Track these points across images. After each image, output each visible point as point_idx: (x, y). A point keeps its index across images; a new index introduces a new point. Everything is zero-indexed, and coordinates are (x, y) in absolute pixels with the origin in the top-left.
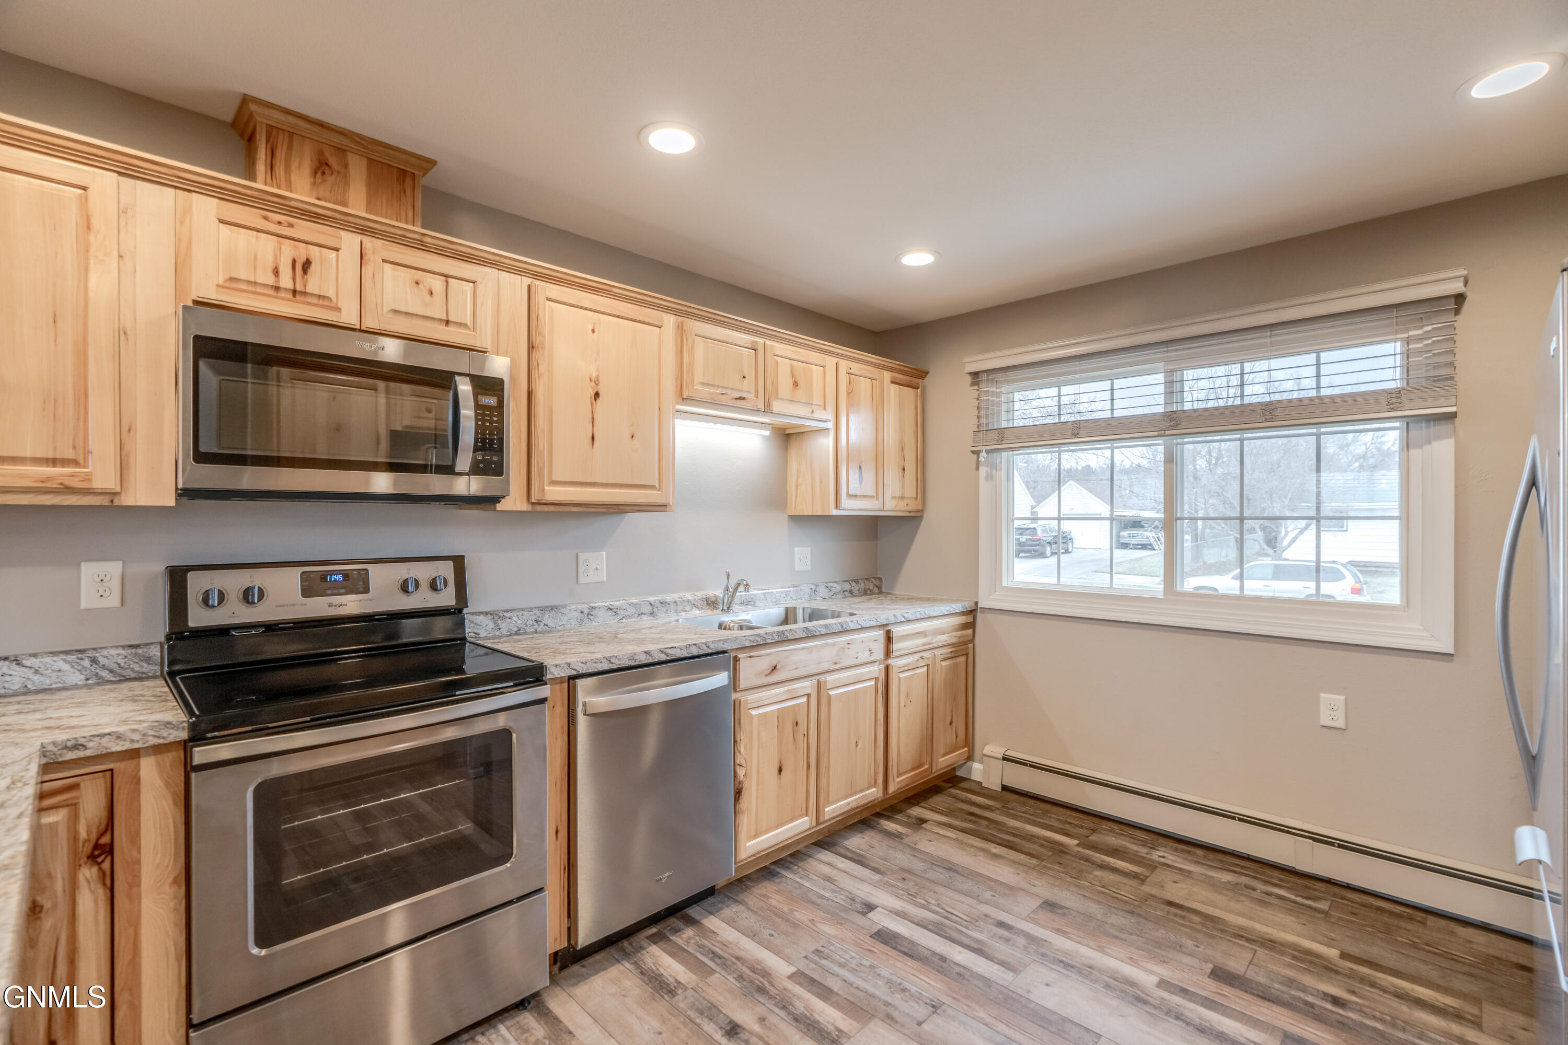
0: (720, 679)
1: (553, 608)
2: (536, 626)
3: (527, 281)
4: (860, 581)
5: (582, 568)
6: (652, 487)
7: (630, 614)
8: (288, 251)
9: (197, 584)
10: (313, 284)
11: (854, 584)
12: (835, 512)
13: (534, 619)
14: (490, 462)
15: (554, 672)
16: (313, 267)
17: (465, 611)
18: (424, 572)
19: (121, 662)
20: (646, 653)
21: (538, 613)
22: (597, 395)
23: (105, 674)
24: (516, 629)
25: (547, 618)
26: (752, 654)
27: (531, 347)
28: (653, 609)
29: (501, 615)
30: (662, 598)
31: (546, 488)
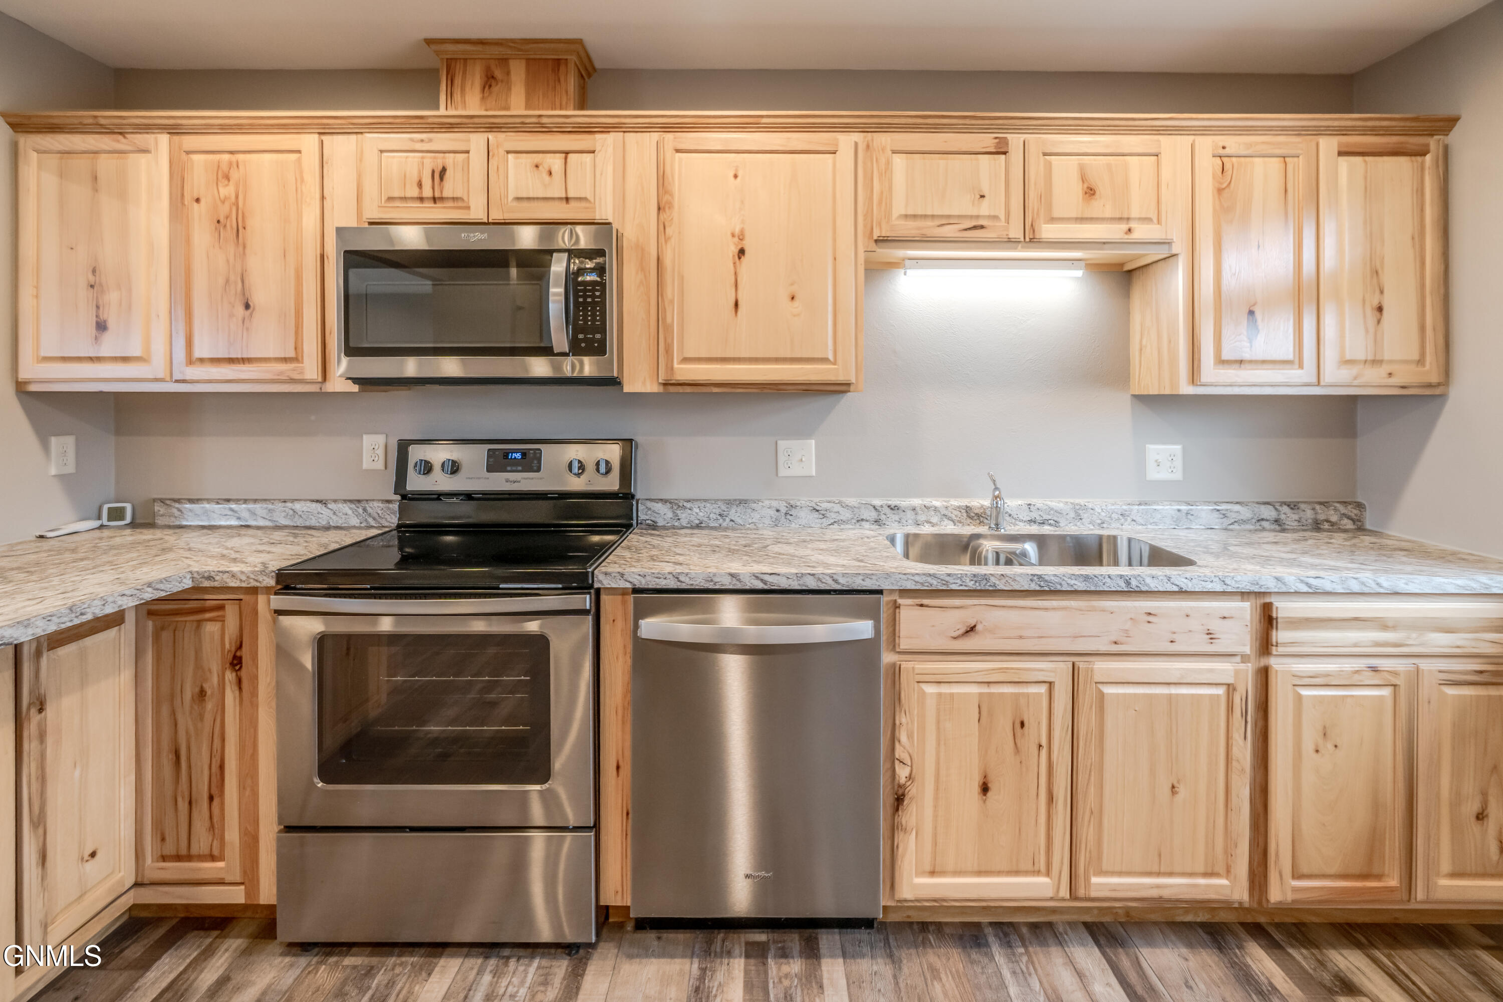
0: (863, 629)
1: (742, 502)
2: (721, 520)
4: (1302, 506)
5: (782, 458)
6: (825, 360)
7: (844, 519)
9: (413, 454)
10: (449, 189)
11: (1285, 509)
12: (1186, 389)
13: (717, 513)
14: (593, 340)
16: (448, 173)
17: (633, 496)
18: (588, 455)
19: (380, 512)
20: (732, 575)
21: (723, 507)
22: (742, 252)
23: (370, 520)
24: (697, 522)
25: (734, 513)
26: (925, 601)
27: (659, 209)
28: (879, 515)
29: (681, 504)
30: (894, 502)
31: (676, 366)
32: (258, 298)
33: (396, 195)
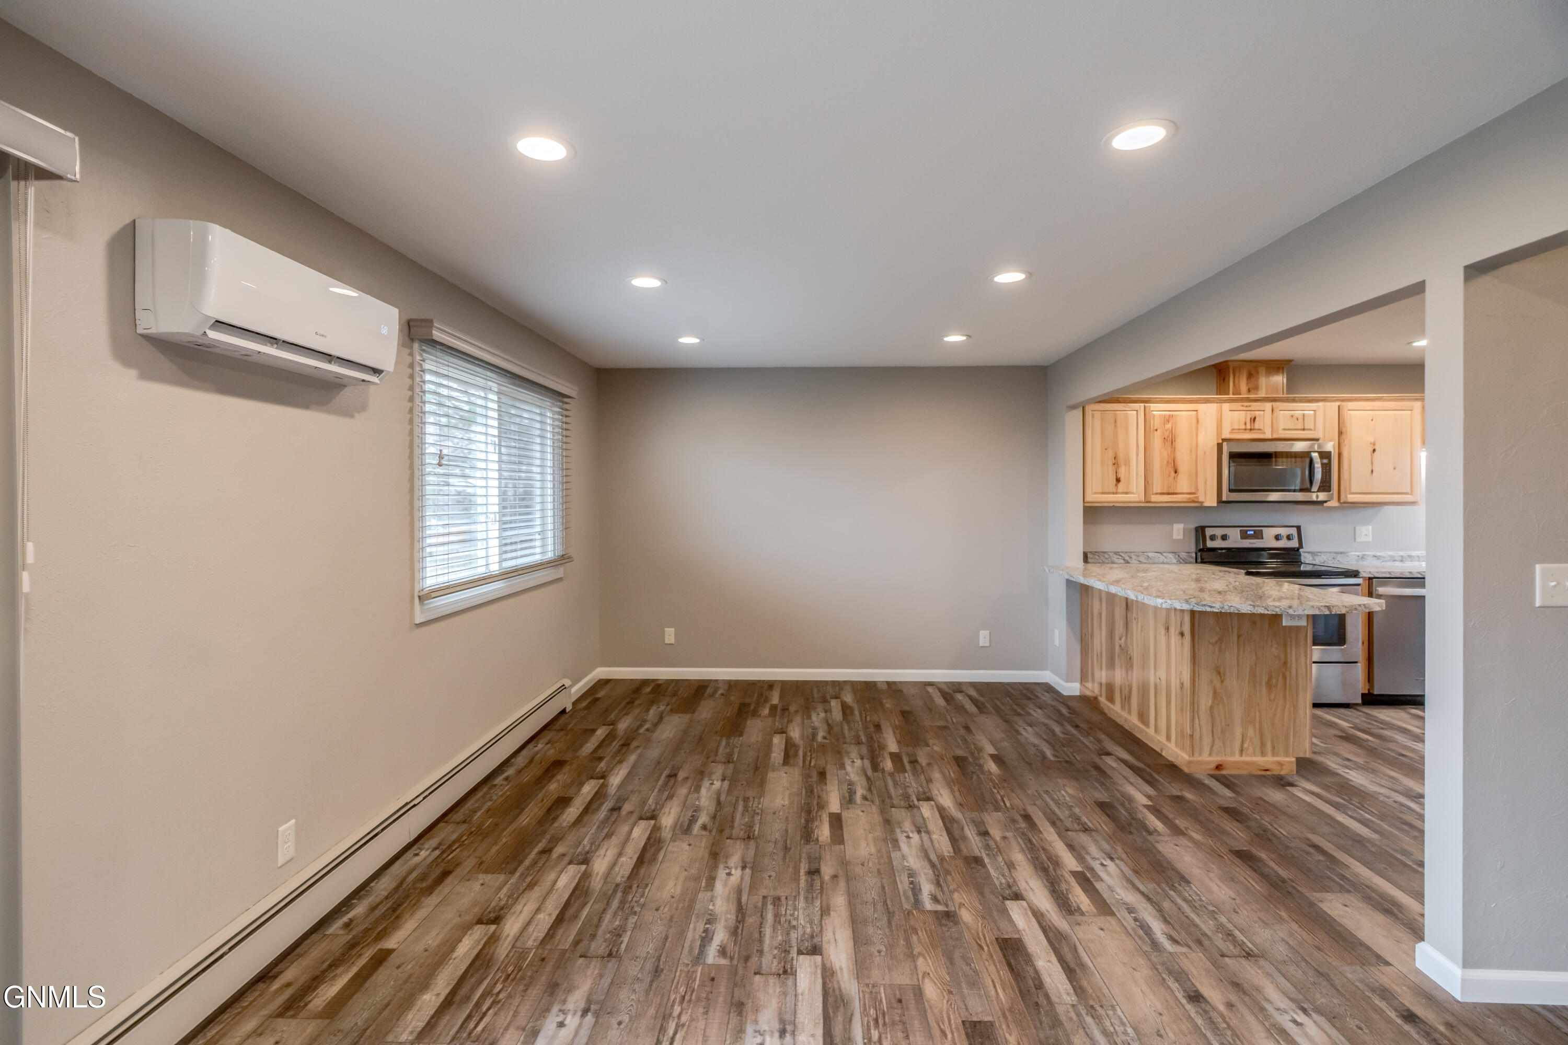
1: (1342, 553)
3: (1338, 403)
5: (1357, 534)
6: (1407, 493)
7: (1387, 560)
8: (1250, 415)
9: (1209, 532)
10: (1257, 426)
14: (1325, 487)
15: (1363, 574)
16: (1257, 419)
17: (1301, 550)
18: (1283, 532)
19: (1185, 557)
20: (1409, 572)
22: (1374, 450)
23: (1181, 560)
25: (1339, 558)
27: (1340, 433)
28: (1402, 559)
29: (1316, 554)
30: (1408, 554)
31: (1349, 496)
32: (1181, 469)
33: (1236, 428)
